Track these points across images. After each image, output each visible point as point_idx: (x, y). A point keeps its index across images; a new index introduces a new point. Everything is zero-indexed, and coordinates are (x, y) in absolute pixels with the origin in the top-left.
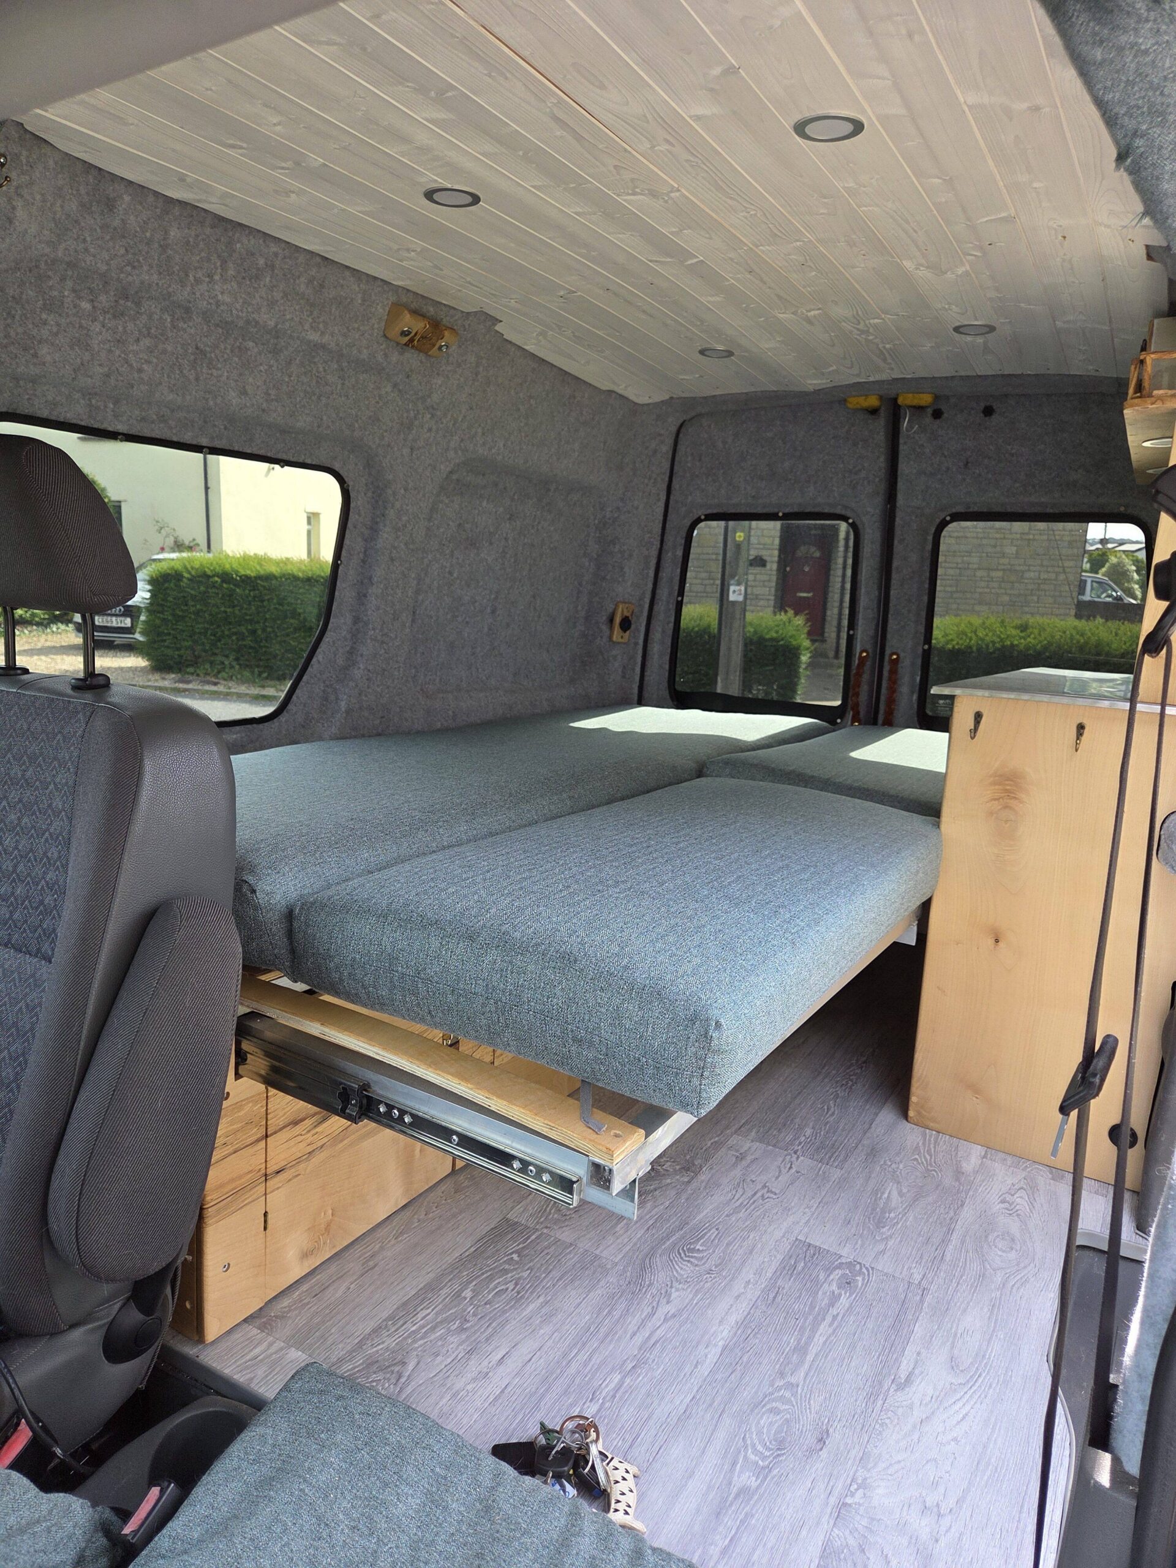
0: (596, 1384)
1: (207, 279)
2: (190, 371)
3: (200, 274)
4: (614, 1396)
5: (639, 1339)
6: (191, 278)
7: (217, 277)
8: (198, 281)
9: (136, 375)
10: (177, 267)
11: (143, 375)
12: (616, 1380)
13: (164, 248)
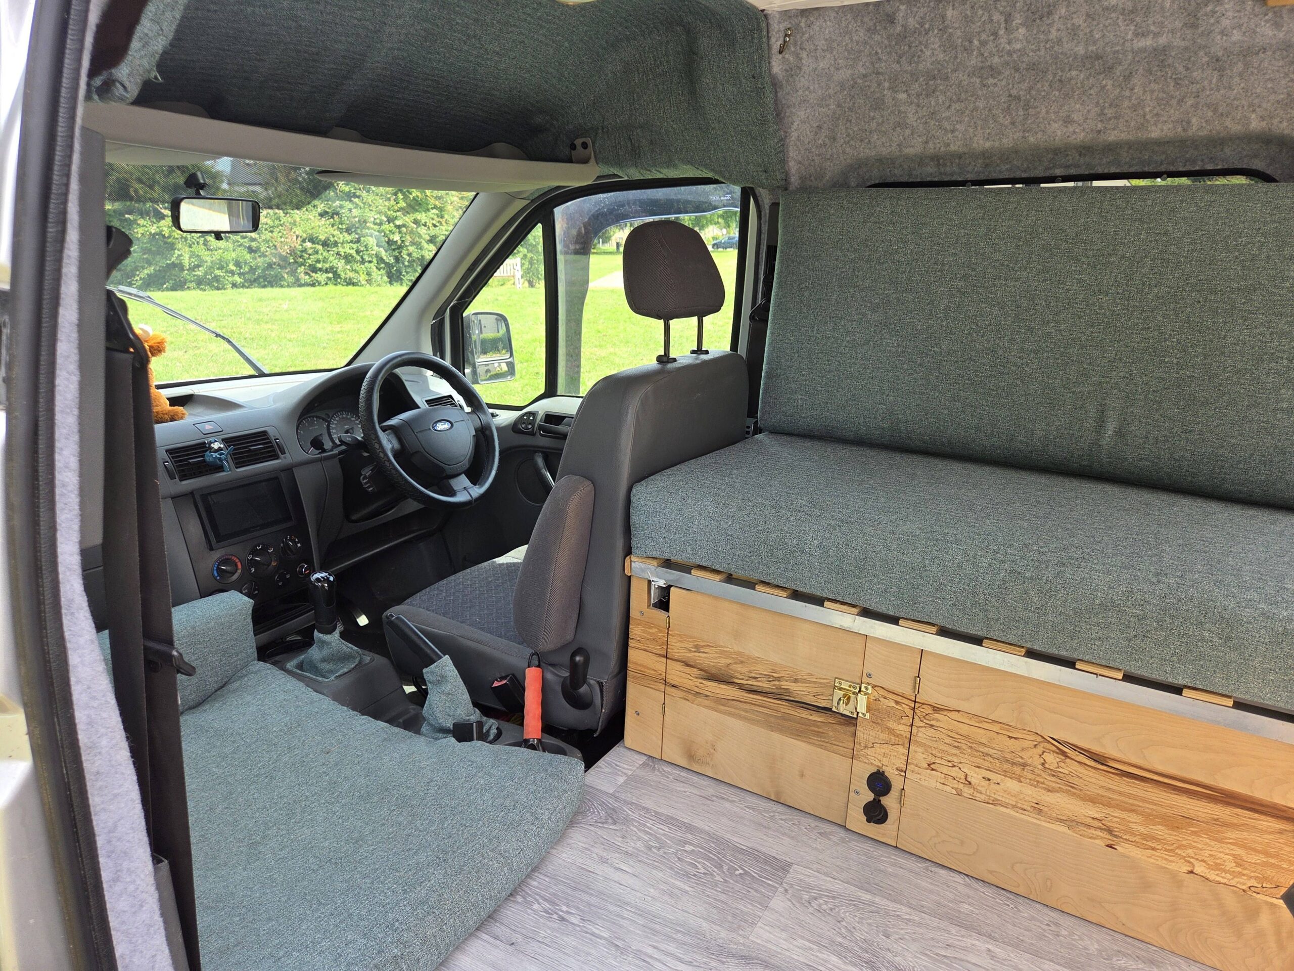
0: (599, 922)
1: (992, 38)
2: (1005, 117)
3: (984, 36)
4: (587, 933)
5: (650, 951)
6: (976, 42)
7: (1001, 32)
8: (983, 43)
9: (950, 135)
10: (960, 40)
11: (957, 133)
12: (602, 934)
13: (943, 30)
